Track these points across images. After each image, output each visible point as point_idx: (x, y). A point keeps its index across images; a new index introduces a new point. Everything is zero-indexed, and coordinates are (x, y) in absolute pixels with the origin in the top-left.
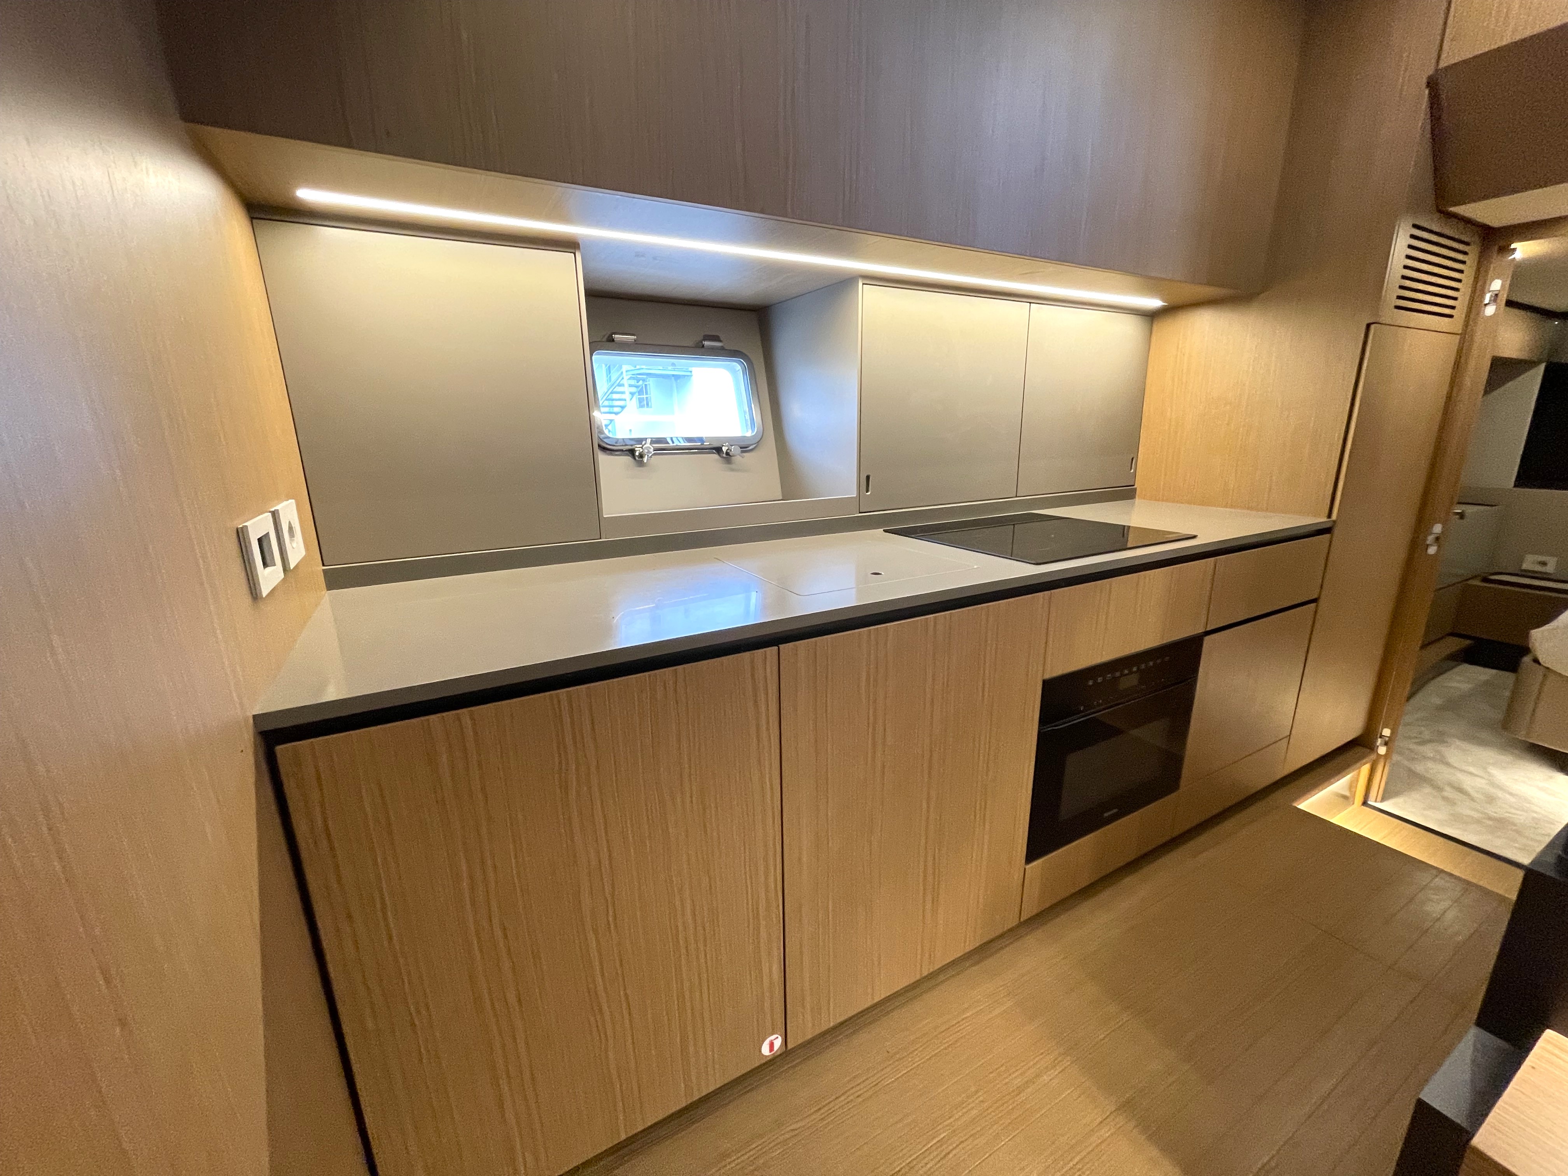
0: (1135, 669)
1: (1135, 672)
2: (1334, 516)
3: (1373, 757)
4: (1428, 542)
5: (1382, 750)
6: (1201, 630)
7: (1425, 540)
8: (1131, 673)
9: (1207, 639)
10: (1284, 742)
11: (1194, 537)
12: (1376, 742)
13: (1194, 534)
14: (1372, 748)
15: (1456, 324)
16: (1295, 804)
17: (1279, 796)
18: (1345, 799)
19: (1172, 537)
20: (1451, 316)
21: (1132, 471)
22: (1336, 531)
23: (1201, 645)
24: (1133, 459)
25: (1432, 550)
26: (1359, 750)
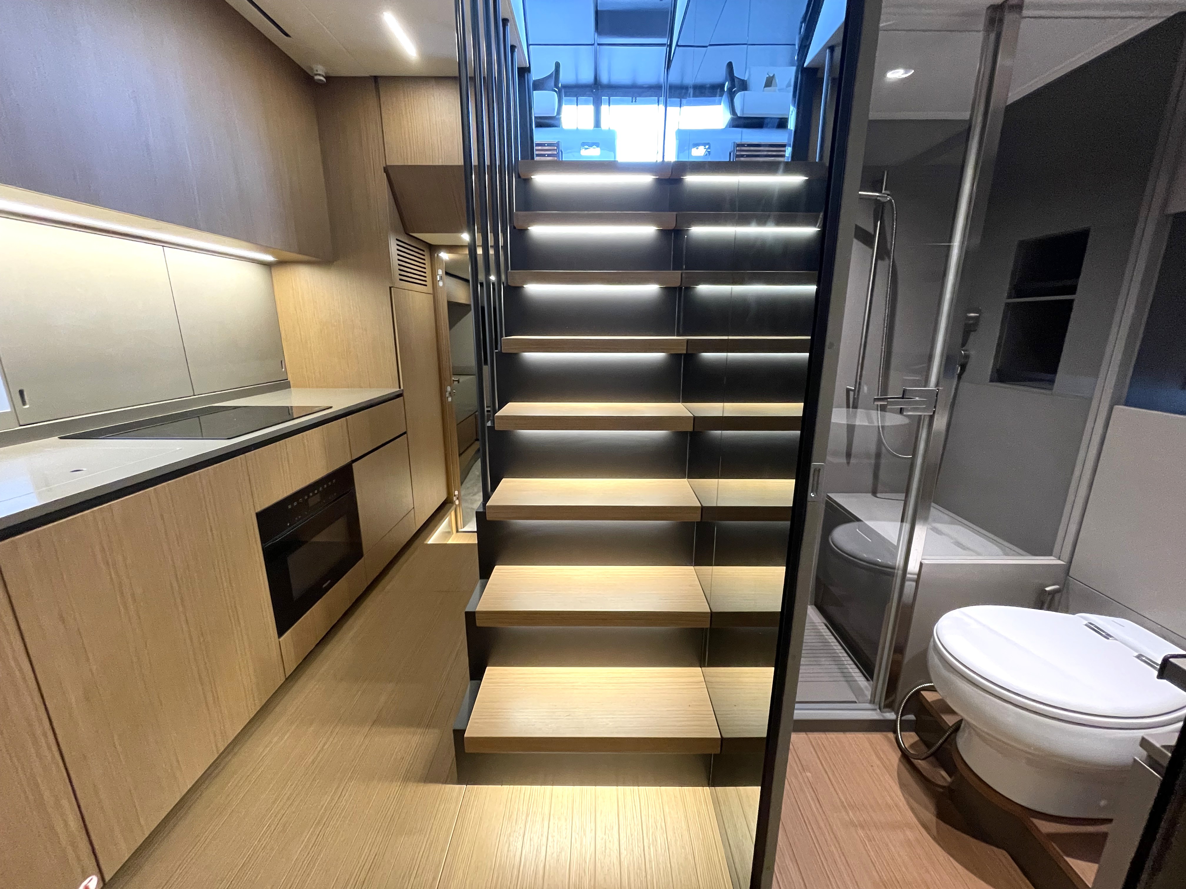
0: (316, 492)
1: (317, 494)
2: (402, 388)
3: (454, 506)
4: (447, 396)
5: (457, 502)
6: (349, 460)
7: (445, 395)
8: (314, 494)
9: (354, 465)
10: (412, 511)
11: (331, 407)
12: (453, 499)
13: (331, 406)
14: (452, 502)
15: (429, 289)
16: (426, 542)
17: (417, 542)
18: (449, 533)
19: (317, 409)
20: (426, 285)
21: (283, 370)
22: (405, 394)
23: (352, 469)
24: (282, 361)
25: (450, 399)
26: (448, 505)
